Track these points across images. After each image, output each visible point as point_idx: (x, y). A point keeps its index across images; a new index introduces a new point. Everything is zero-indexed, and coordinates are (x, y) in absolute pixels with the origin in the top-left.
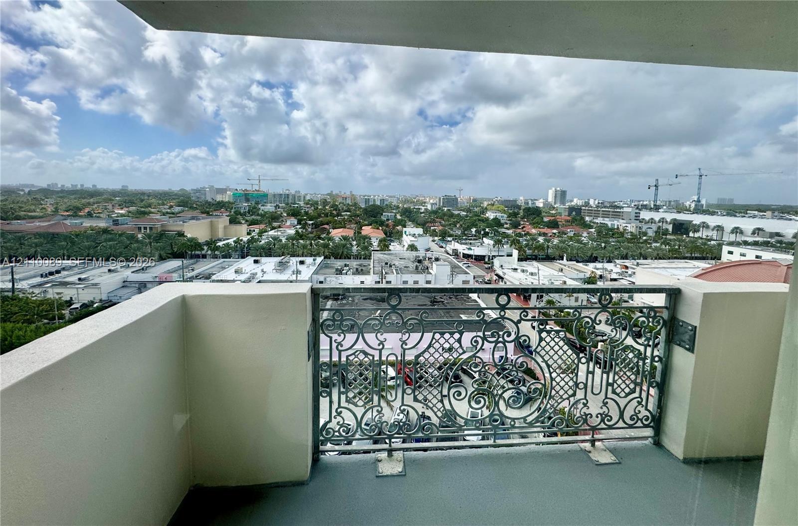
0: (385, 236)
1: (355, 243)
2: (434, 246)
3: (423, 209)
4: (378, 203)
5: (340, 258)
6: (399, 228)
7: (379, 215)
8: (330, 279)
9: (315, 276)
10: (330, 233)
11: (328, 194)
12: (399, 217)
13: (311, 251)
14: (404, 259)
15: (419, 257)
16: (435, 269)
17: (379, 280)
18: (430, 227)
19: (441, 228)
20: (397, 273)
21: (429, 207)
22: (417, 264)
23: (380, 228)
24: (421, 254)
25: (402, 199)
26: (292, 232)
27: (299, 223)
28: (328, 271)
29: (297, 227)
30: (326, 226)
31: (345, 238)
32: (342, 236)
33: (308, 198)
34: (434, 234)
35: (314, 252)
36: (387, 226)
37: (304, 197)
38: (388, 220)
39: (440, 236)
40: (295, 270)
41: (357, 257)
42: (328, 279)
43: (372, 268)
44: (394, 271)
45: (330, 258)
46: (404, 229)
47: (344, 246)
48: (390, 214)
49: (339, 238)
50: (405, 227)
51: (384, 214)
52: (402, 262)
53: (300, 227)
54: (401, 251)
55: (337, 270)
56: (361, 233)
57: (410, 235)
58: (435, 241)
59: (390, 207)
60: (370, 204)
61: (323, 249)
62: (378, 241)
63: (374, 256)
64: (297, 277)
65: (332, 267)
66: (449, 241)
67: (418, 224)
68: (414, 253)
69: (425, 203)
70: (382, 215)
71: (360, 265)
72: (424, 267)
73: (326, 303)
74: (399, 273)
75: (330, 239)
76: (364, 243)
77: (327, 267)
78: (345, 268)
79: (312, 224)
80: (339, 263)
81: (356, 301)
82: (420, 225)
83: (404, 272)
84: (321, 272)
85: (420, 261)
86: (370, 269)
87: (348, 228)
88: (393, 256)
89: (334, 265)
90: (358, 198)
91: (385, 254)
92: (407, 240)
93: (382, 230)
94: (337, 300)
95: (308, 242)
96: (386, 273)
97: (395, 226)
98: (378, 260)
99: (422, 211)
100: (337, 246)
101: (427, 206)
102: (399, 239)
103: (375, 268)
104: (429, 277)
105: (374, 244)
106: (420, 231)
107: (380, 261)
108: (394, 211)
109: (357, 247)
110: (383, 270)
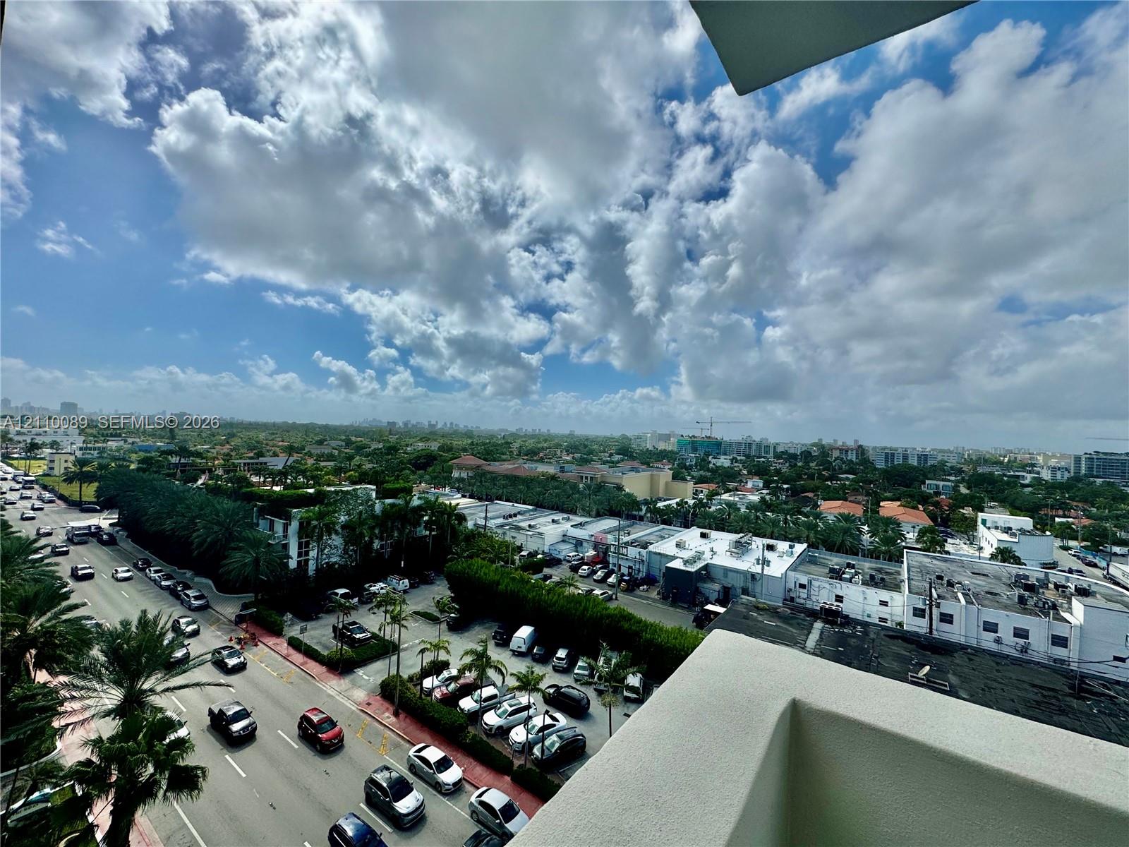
0: (932, 524)
1: (866, 528)
2: (1067, 560)
3: (1028, 478)
4: (914, 462)
5: (838, 551)
6: (967, 511)
7: (916, 484)
8: (820, 583)
9: (791, 574)
10: (818, 506)
11: (814, 445)
12: (964, 490)
13: (786, 532)
14: (984, 575)
15: (1026, 577)
16: (1077, 612)
17: (924, 607)
18: (1053, 518)
19: (1086, 522)
20: (969, 602)
21: (1046, 475)
22: (1022, 592)
23: (921, 507)
24: (1034, 572)
25: (969, 455)
26: (755, 498)
27: (766, 486)
28: (813, 568)
29: (763, 491)
30: (810, 495)
31: (847, 518)
32: (840, 514)
33: (780, 449)
34: (1066, 533)
35: (791, 534)
36: (937, 504)
37: (775, 447)
38: (938, 494)
39: (1084, 540)
40: (761, 558)
41: (873, 554)
42: (816, 584)
43: (907, 581)
44: (960, 596)
45: (817, 548)
46: (980, 514)
47: (846, 531)
48: (941, 483)
49: (835, 517)
50: (982, 511)
51: (927, 482)
52: (980, 581)
53: (768, 491)
54: (975, 557)
55: (832, 570)
56: (878, 512)
57: (997, 528)
58: (1070, 549)
59: (940, 470)
60: (896, 463)
61: (807, 533)
62: (917, 530)
63: (910, 558)
64: (763, 569)
65: (824, 565)
66: (1116, 554)
67: (1016, 508)
68: (1012, 569)
69: (1033, 465)
70: (925, 483)
71: (879, 570)
72: (1044, 603)
73: (813, 625)
74: (972, 603)
75: (818, 516)
76: (886, 531)
77: (813, 561)
78: (847, 570)
79: (787, 488)
80: (835, 560)
81: (872, 636)
82: (1022, 511)
83: (986, 602)
84: (802, 568)
85: (1030, 588)
86: (903, 581)
87: (850, 501)
88: (955, 564)
89: (826, 561)
90: (871, 452)
91: (934, 558)
92: (989, 539)
93: (924, 511)
94: (833, 623)
95: (781, 517)
96: (939, 597)
97: (954, 507)
98: (919, 567)
99: (1027, 482)
100: (830, 529)
101: (1038, 473)
102: (966, 533)
103: (912, 582)
104: (1061, 630)
105: (907, 536)
106: (1026, 522)
107: (923, 570)
108: (952, 478)
109: (871, 537)
110: (933, 590)
